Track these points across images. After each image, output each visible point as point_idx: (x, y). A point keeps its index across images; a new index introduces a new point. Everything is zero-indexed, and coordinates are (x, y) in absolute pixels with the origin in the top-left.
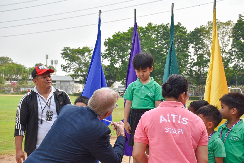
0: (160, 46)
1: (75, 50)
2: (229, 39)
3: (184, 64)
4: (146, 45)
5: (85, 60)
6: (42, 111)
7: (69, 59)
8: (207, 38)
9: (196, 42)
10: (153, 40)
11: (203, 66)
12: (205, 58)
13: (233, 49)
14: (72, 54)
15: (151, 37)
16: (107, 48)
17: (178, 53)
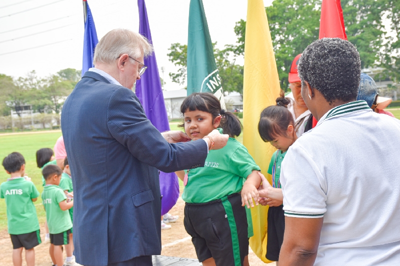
3: (375, 48)
7: (181, 61)
9: (394, 7)
14: (184, 54)
16: (240, 36)
17: (362, 30)
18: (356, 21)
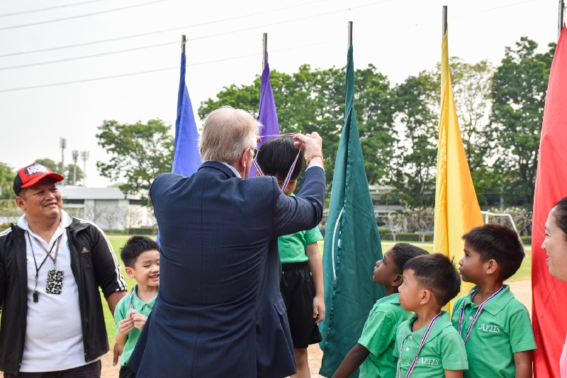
0: (329, 117)
1: (130, 127)
2: (483, 101)
4: (297, 115)
5: (154, 152)
6: (38, 270)
7: (116, 148)
8: (434, 99)
9: (410, 109)
10: (313, 105)
11: (426, 163)
12: (432, 145)
13: (494, 125)
14: (122, 137)
15: (308, 98)
17: (369, 134)
18: (363, 121)
